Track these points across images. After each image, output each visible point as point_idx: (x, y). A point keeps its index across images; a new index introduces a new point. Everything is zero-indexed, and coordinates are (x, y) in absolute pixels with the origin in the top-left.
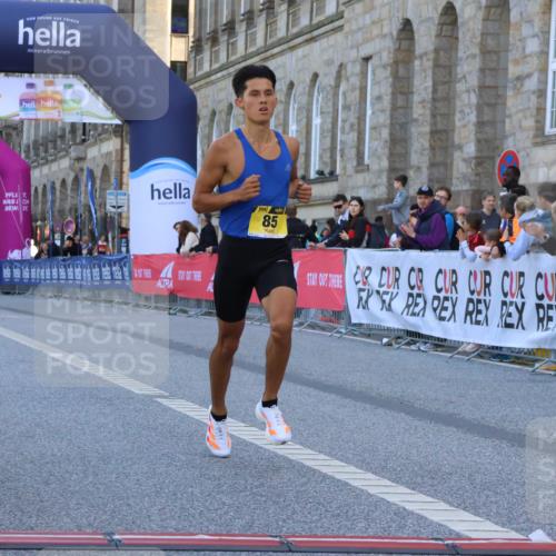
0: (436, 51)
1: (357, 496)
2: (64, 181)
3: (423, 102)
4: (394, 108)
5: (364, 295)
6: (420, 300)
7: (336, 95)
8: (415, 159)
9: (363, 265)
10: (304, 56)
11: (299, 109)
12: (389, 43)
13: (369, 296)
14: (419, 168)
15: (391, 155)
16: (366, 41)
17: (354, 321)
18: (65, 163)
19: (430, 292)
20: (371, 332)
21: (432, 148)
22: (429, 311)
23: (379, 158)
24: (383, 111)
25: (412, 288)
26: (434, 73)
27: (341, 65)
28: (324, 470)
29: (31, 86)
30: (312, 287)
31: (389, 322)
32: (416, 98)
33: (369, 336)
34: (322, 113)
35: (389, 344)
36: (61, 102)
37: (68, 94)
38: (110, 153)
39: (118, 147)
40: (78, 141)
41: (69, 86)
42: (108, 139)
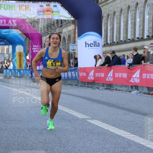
11: (140, 13)
28: (148, 146)
29: (41, 6)
30: (145, 79)
34: (149, 14)
36: (52, 12)
37: (55, 9)
38: (71, 30)
39: (74, 28)
40: (59, 26)
41: (56, 6)
42: (70, 25)
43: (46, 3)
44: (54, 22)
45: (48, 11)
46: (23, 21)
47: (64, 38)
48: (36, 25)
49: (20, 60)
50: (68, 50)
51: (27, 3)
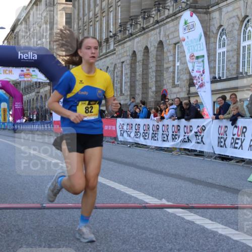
0: (143, 60)
1: (117, 192)
2: (33, 99)
3: (139, 75)
4: (131, 77)
5: (122, 132)
6: (139, 134)
7: (114, 73)
8: (137, 92)
9: (122, 123)
10: (104, 62)
12: (129, 58)
13: (124, 132)
14: (139, 94)
15: (130, 91)
16: (122, 57)
17: (119, 140)
18: (34, 94)
19: (142, 131)
20: (125, 143)
21: (143, 88)
22: (141, 137)
23: (127, 91)
24: (128, 78)
25: (136, 130)
26: (142, 67)
27: (115, 64)
28: (108, 184)
29: (22, 71)
30: (106, 130)
31: (130, 140)
32: (137, 74)
33: (124, 144)
35: (130, 147)
36: (31, 76)
37: (33, 73)
38: (47, 91)
39: (49, 88)
40: (37, 87)
41: (34, 71)
42: (46, 86)
43: (27, 68)
44: (33, 84)
45: (28, 74)
46: (8, 82)
47: (41, 96)
48: (18, 86)
49: (4, 115)
50: (45, 106)
51: (11, 68)
